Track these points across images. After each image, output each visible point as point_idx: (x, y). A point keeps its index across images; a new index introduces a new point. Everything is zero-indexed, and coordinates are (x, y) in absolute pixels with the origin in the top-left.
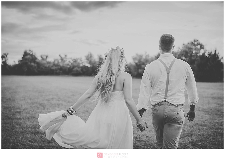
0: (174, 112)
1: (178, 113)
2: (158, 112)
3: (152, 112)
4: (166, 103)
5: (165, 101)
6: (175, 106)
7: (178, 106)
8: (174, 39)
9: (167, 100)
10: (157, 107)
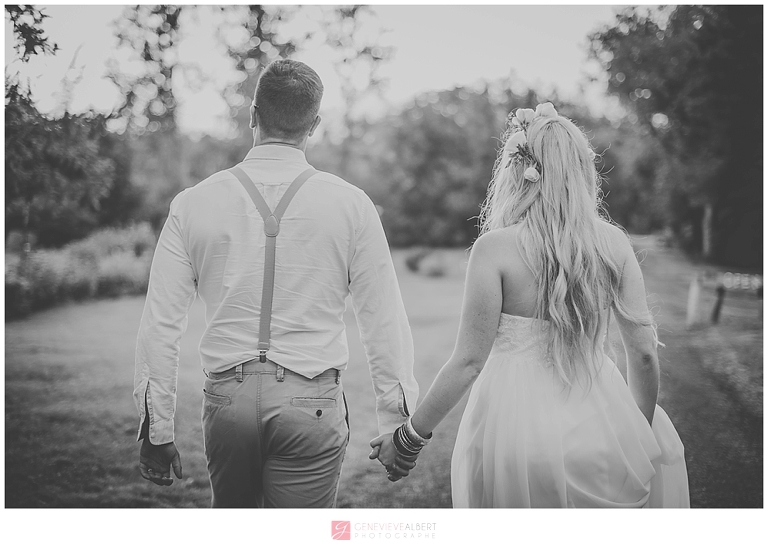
0: (303, 410)
1: (319, 413)
2: (234, 407)
3: (208, 409)
4: (267, 367)
5: (263, 359)
6: (308, 380)
7: (319, 378)
8: (321, 89)
9: (270, 355)
10: (229, 387)
